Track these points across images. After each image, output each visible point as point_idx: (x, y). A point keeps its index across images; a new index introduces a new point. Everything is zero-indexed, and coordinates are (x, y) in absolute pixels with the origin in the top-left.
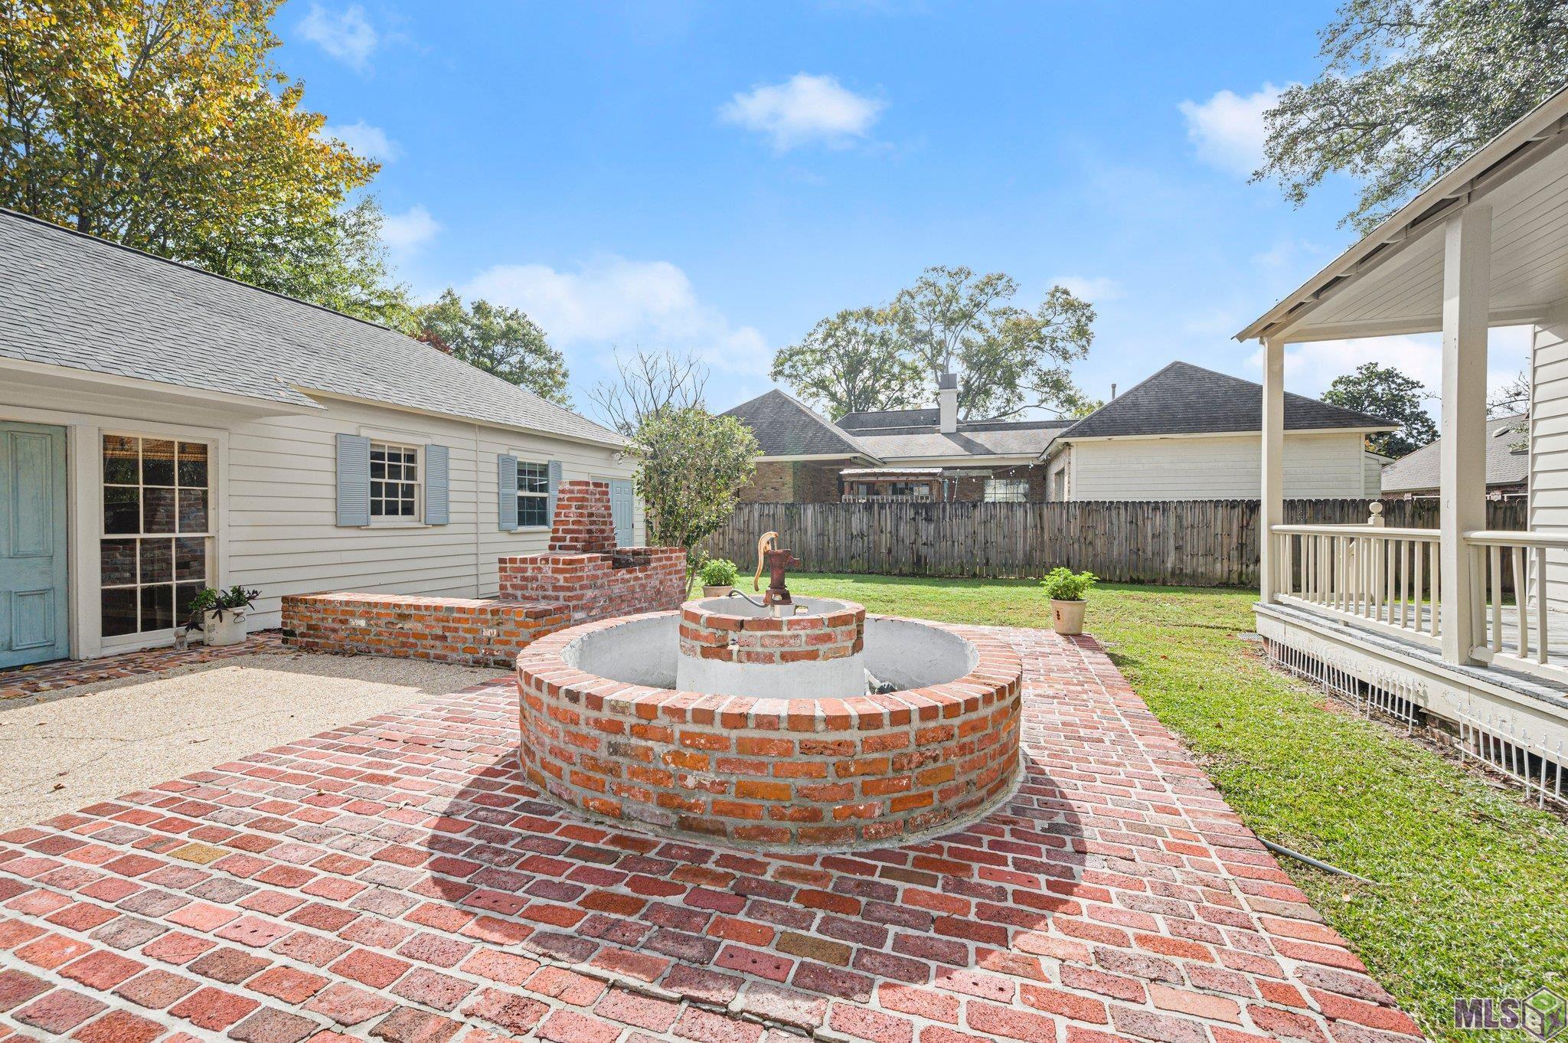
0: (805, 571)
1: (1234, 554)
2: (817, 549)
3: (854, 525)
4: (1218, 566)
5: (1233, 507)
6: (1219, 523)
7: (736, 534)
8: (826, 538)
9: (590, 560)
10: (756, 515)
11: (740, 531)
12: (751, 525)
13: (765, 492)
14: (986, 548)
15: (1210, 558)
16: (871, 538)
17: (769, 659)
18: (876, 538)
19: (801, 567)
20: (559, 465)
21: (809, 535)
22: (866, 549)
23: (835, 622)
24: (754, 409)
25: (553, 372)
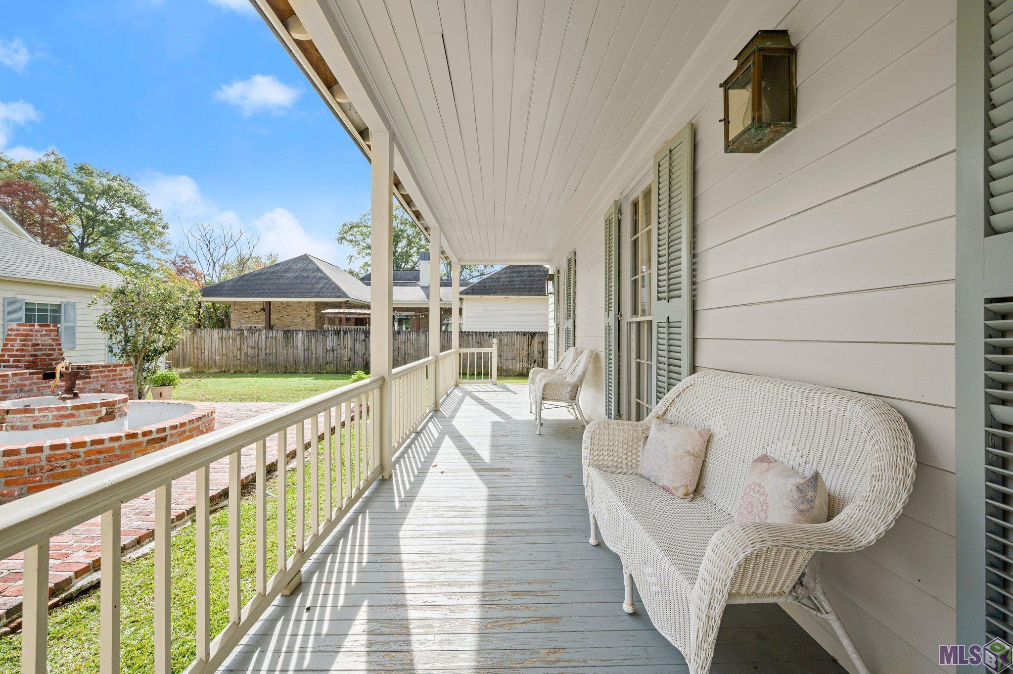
0: (297, 373)
1: (525, 358)
2: (305, 359)
3: (328, 344)
4: (518, 365)
5: (524, 335)
6: (518, 343)
7: (249, 349)
8: (310, 352)
10: (264, 337)
11: (252, 348)
12: (260, 343)
13: (295, 321)
14: (405, 357)
15: (514, 361)
16: (338, 351)
17: (25, 428)
18: (342, 351)
19: (293, 370)
20: (72, 306)
21: (299, 350)
22: (335, 359)
23: (78, 408)
24: (288, 266)
25: (153, 224)
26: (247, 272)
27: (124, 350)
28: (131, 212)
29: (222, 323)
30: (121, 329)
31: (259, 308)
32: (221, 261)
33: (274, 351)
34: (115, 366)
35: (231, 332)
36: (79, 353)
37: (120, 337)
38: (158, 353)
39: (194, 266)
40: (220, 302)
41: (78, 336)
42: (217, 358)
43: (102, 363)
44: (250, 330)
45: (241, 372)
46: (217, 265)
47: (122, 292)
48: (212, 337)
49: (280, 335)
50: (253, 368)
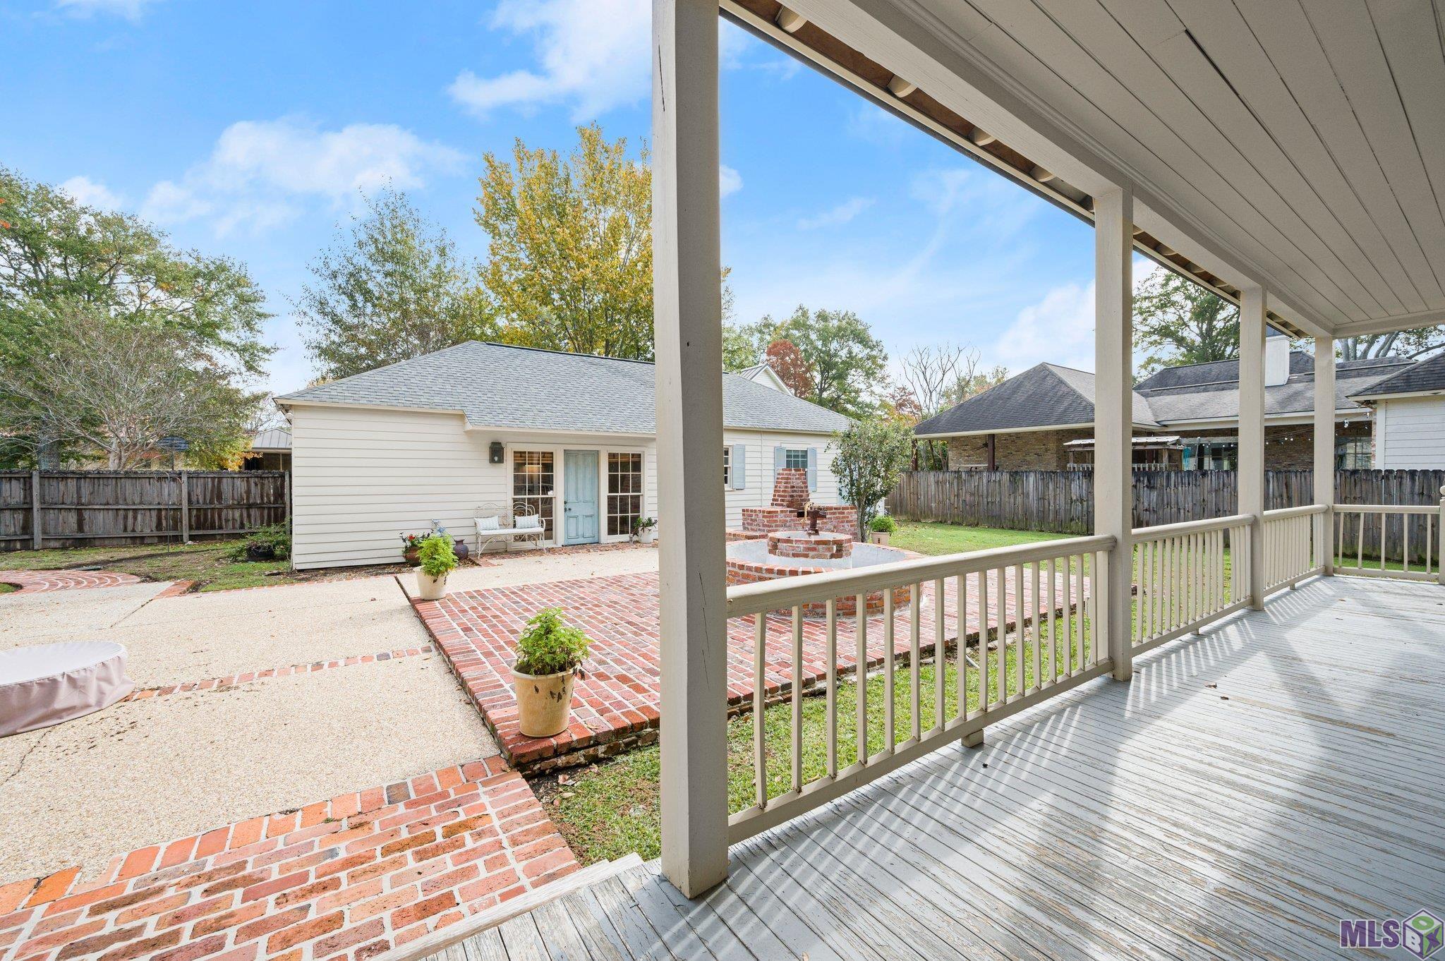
2: (1038, 511)
3: (1073, 491)
7: (968, 496)
8: (1046, 502)
9: (782, 511)
10: (985, 481)
11: (972, 494)
12: (981, 489)
13: (1028, 458)
17: (788, 555)
20: (814, 450)
21: (1031, 498)
22: (1085, 513)
23: (818, 543)
24: (1018, 383)
25: (875, 357)
26: (968, 397)
27: (850, 493)
28: (857, 349)
29: (939, 465)
30: (847, 472)
31: (980, 443)
32: (938, 389)
33: (998, 499)
34: (844, 508)
35: (947, 475)
36: (820, 495)
37: (847, 480)
38: (876, 497)
39: (913, 398)
40: (938, 439)
41: (819, 479)
42: (933, 505)
43: (835, 505)
44: (970, 472)
45: (959, 524)
46: (934, 393)
47: (848, 436)
48: (928, 481)
49: (1006, 477)
50: (972, 520)
